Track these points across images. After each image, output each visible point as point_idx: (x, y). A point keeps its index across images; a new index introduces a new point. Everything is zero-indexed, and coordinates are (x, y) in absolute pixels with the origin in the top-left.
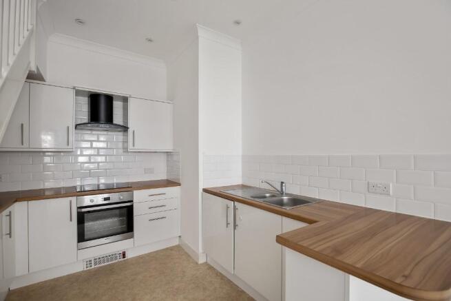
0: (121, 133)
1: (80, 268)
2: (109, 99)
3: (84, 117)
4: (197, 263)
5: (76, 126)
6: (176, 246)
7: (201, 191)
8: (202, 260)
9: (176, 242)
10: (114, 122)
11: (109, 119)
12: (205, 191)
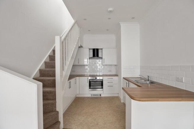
0: (101, 59)
1: (90, 96)
2: (98, 50)
3: (92, 55)
4: (121, 102)
5: (89, 58)
6: (117, 97)
7: (122, 78)
8: (122, 101)
9: (117, 95)
10: (99, 56)
11: (98, 56)
12: (124, 78)
